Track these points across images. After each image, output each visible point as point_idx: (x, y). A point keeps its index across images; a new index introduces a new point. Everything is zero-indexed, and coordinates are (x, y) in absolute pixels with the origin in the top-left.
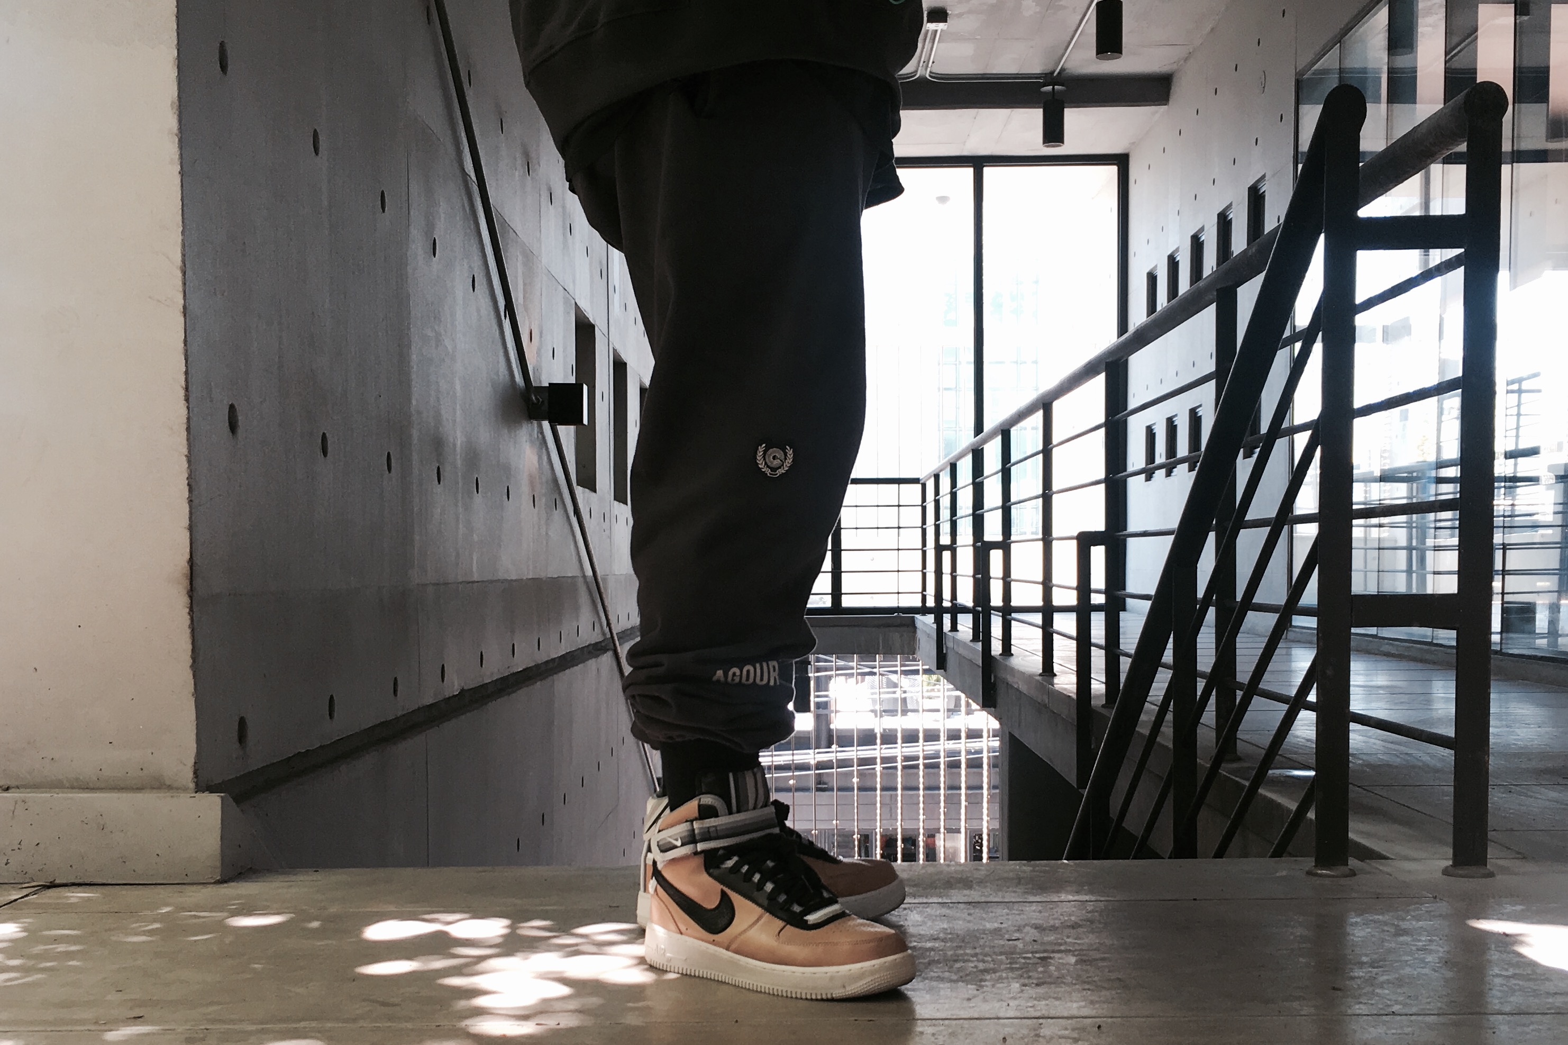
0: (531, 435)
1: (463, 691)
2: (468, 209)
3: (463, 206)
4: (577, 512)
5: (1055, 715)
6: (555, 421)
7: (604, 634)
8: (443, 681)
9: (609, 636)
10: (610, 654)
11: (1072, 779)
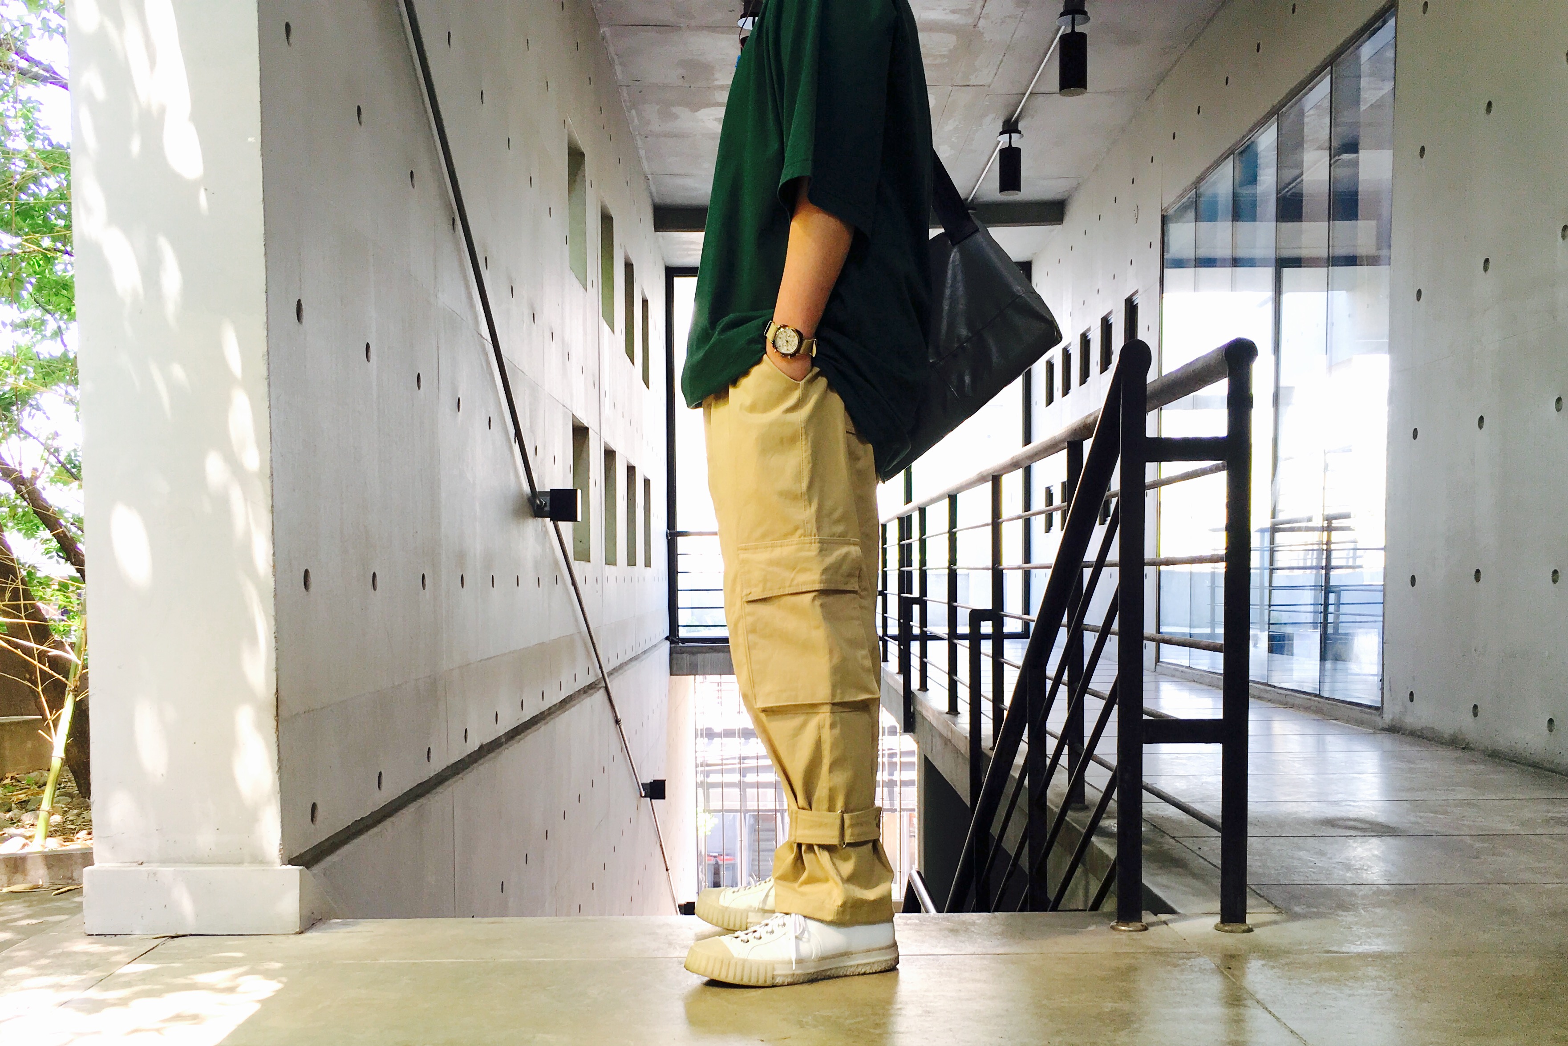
0: (536, 530)
1: (481, 747)
2: (485, 368)
3: (482, 365)
4: (574, 583)
5: (957, 751)
6: (555, 518)
7: (597, 675)
8: (466, 741)
9: (601, 676)
10: (602, 692)
11: (967, 801)
